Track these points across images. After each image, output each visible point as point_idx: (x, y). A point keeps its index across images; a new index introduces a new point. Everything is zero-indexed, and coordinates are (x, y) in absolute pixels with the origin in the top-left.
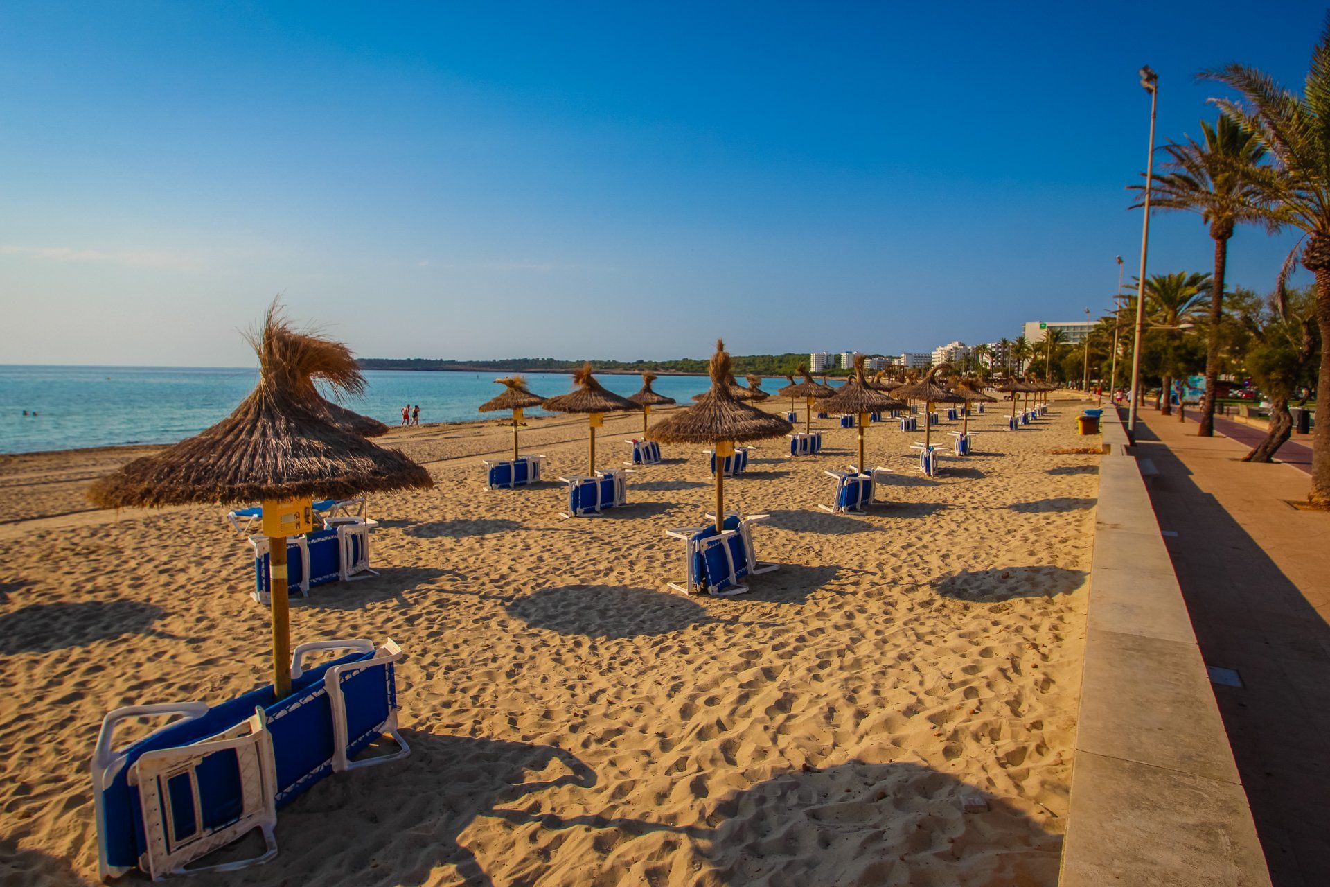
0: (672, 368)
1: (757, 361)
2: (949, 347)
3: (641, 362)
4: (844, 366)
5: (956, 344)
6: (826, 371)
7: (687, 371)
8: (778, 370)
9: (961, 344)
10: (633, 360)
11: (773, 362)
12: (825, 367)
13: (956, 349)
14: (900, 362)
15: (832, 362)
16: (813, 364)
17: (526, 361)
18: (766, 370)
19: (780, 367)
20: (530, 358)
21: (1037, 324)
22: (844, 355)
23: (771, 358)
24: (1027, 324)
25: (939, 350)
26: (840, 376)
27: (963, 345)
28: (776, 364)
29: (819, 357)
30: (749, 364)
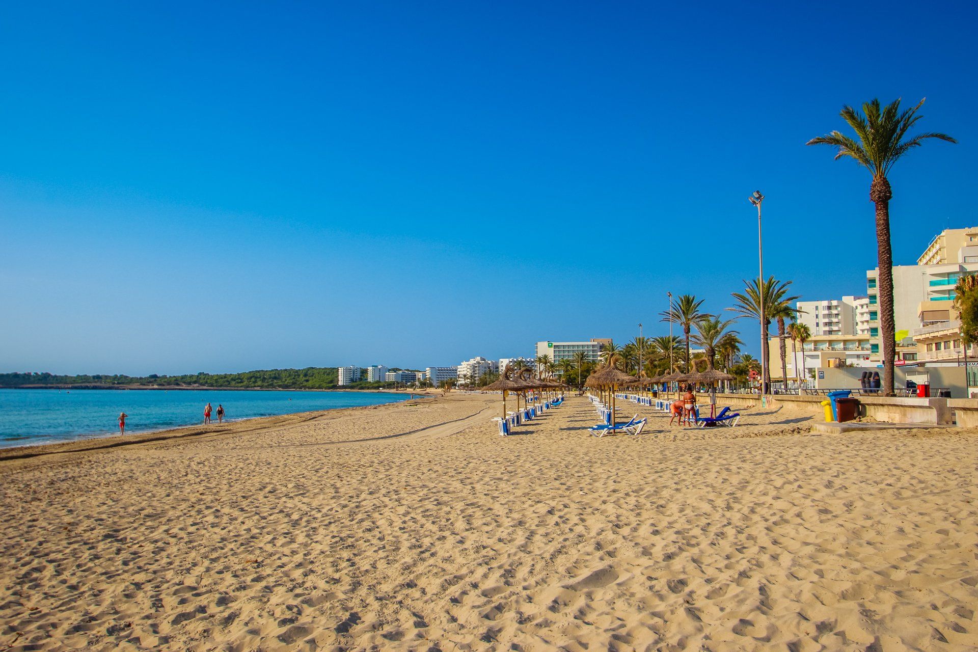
0: (195, 382)
1: (283, 375)
2: (472, 362)
3: (155, 376)
4: (370, 378)
5: (478, 359)
6: (354, 384)
7: (212, 386)
8: (305, 383)
9: (483, 359)
10: (146, 374)
11: (299, 376)
12: (352, 380)
13: (478, 363)
14: (424, 375)
15: (358, 375)
16: (341, 378)
17: (16, 375)
18: (294, 383)
19: (307, 381)
20: (21, 372)
21: (546, 344)
22: (370, 369)
23: (297, 373)
24: (538, 343)
25: (464, 364)
26: (368, 388)
27: (484, 360)
28: (302, 378)
29: (347, 371)
30: (275, 378)
